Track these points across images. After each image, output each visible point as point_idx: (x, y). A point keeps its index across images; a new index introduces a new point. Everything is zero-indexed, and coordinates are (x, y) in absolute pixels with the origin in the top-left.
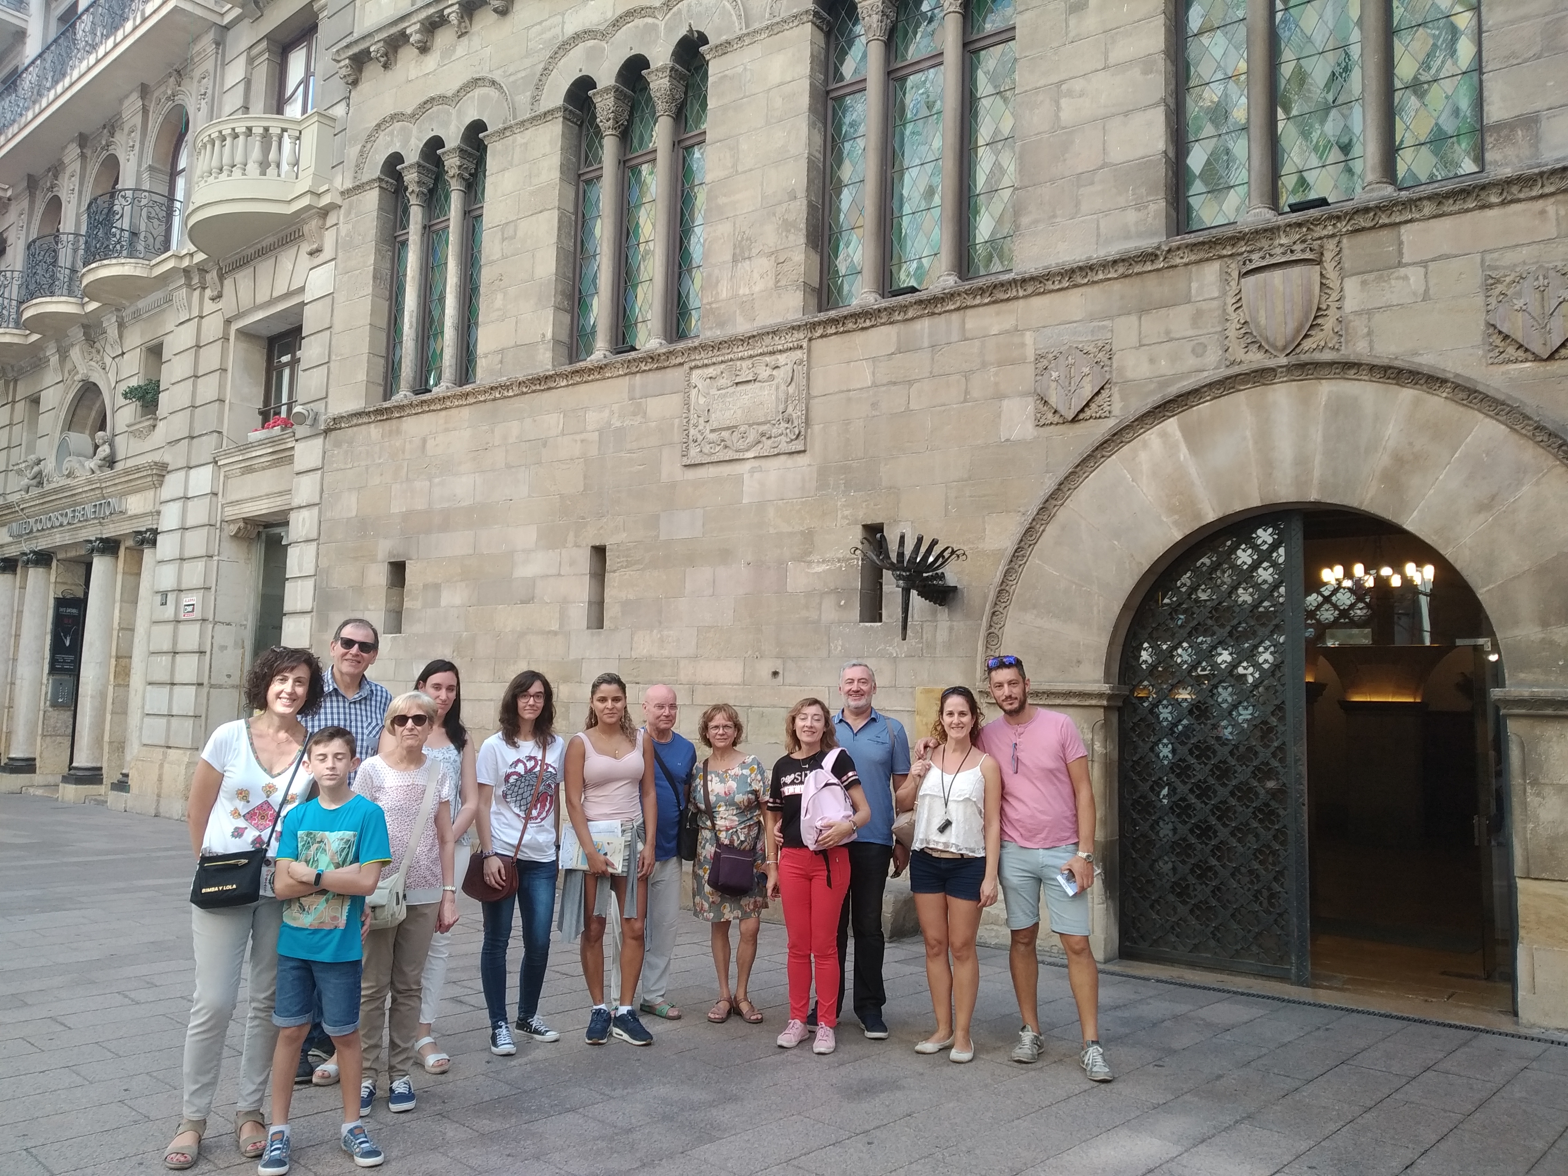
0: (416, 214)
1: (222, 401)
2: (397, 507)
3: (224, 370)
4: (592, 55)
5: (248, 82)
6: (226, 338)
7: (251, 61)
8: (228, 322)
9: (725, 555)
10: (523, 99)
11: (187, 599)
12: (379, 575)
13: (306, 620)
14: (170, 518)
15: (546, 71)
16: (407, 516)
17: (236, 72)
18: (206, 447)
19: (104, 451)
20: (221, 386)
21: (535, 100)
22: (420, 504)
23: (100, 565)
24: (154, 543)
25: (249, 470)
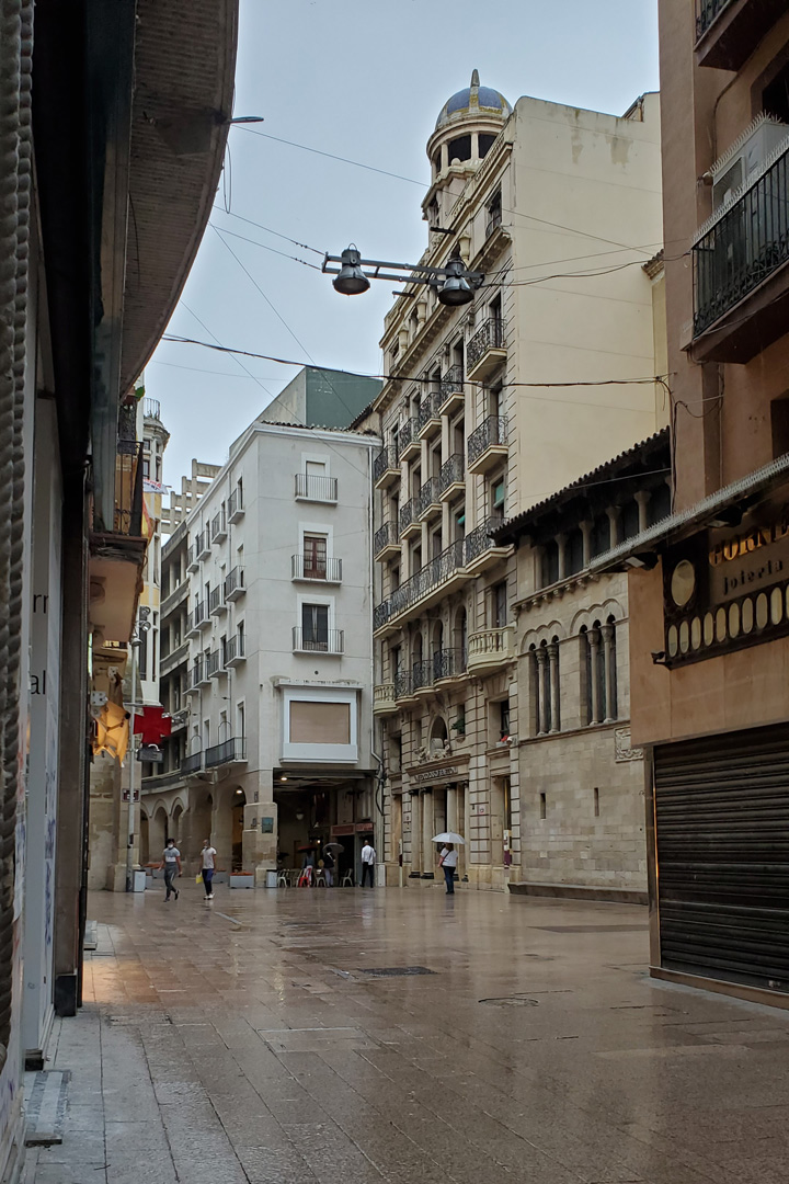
0: (541, 667)
1: (486, 730)
2: (541, 774)
3: (486, 718)
4: (586, 617)
5: (485, 602)
6: (485, 705)
7: (486, 593)
8: (486, 700)
9: (628, 792)
10: (568, 630)
11: (481, 806)
12: (538, 799)
13: (518, 815)
14: (473, 776)
15: (574, 621)
16: (545, 776)
17: (481, 597)
18: (483, 748)
19: (448, 747)
20: (486, 724)
21: (571, 631)
22: (548, 774)
23: (450, 794)
24: (468, 785)
25: (497, 758)
